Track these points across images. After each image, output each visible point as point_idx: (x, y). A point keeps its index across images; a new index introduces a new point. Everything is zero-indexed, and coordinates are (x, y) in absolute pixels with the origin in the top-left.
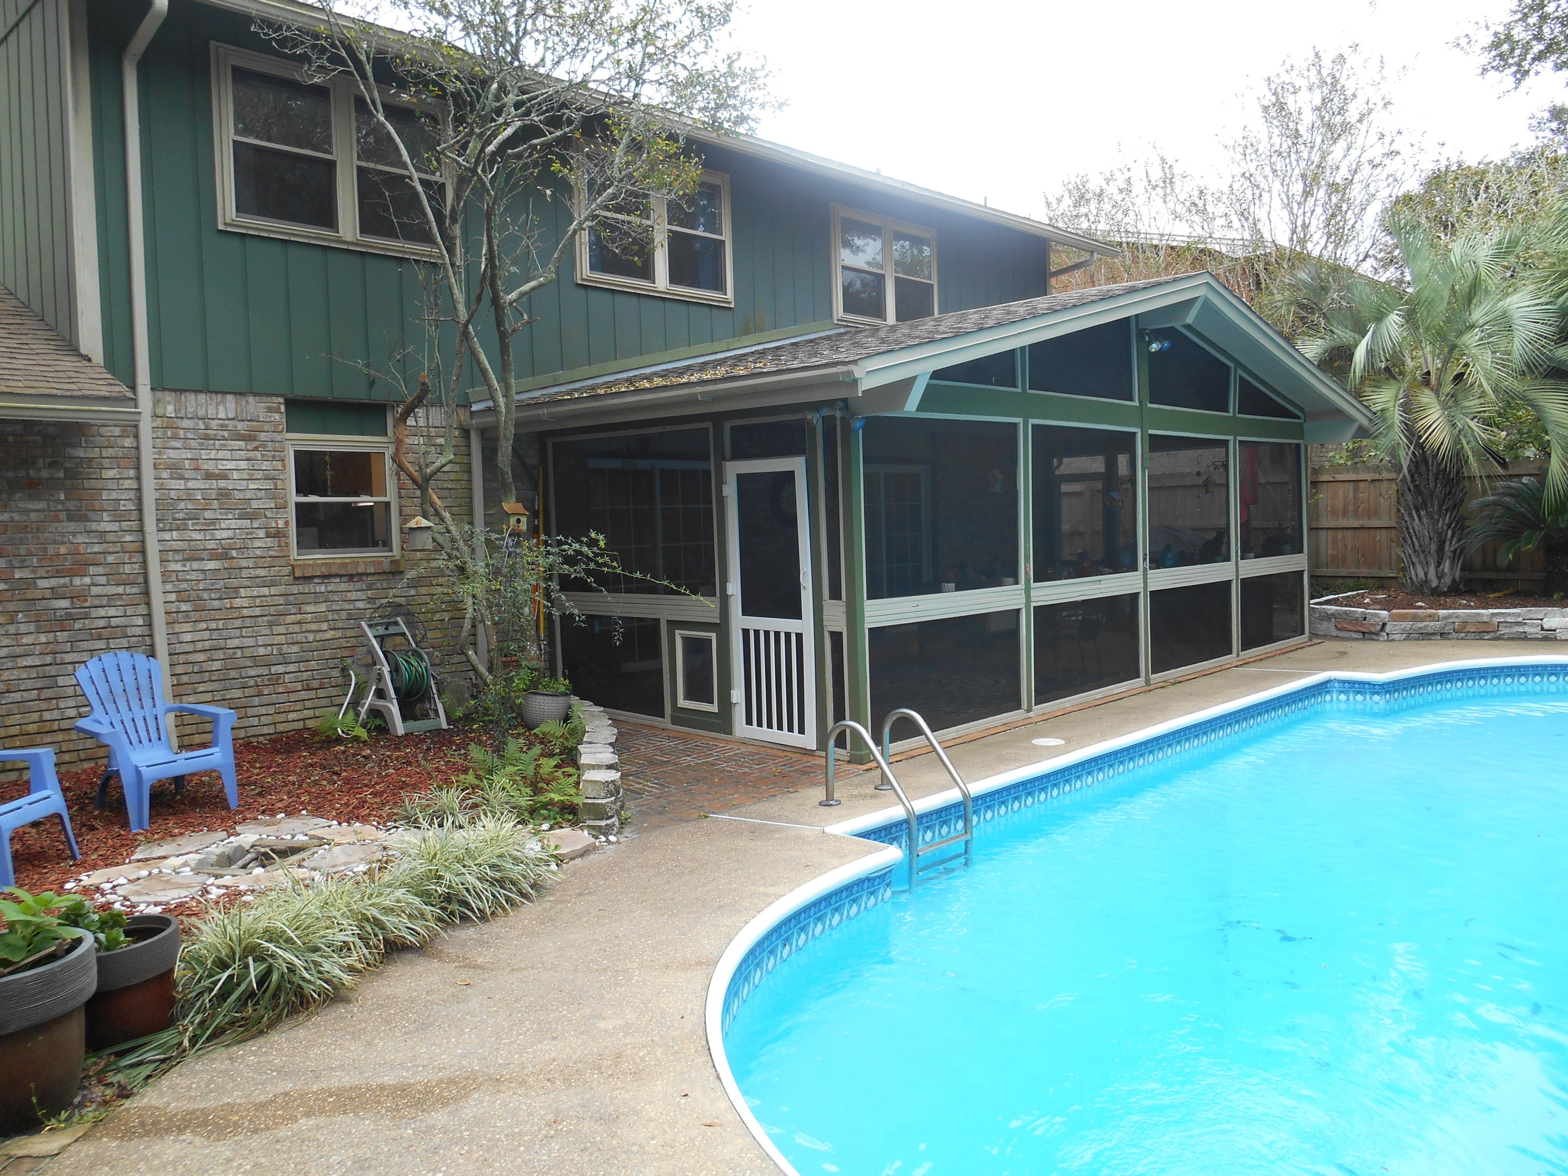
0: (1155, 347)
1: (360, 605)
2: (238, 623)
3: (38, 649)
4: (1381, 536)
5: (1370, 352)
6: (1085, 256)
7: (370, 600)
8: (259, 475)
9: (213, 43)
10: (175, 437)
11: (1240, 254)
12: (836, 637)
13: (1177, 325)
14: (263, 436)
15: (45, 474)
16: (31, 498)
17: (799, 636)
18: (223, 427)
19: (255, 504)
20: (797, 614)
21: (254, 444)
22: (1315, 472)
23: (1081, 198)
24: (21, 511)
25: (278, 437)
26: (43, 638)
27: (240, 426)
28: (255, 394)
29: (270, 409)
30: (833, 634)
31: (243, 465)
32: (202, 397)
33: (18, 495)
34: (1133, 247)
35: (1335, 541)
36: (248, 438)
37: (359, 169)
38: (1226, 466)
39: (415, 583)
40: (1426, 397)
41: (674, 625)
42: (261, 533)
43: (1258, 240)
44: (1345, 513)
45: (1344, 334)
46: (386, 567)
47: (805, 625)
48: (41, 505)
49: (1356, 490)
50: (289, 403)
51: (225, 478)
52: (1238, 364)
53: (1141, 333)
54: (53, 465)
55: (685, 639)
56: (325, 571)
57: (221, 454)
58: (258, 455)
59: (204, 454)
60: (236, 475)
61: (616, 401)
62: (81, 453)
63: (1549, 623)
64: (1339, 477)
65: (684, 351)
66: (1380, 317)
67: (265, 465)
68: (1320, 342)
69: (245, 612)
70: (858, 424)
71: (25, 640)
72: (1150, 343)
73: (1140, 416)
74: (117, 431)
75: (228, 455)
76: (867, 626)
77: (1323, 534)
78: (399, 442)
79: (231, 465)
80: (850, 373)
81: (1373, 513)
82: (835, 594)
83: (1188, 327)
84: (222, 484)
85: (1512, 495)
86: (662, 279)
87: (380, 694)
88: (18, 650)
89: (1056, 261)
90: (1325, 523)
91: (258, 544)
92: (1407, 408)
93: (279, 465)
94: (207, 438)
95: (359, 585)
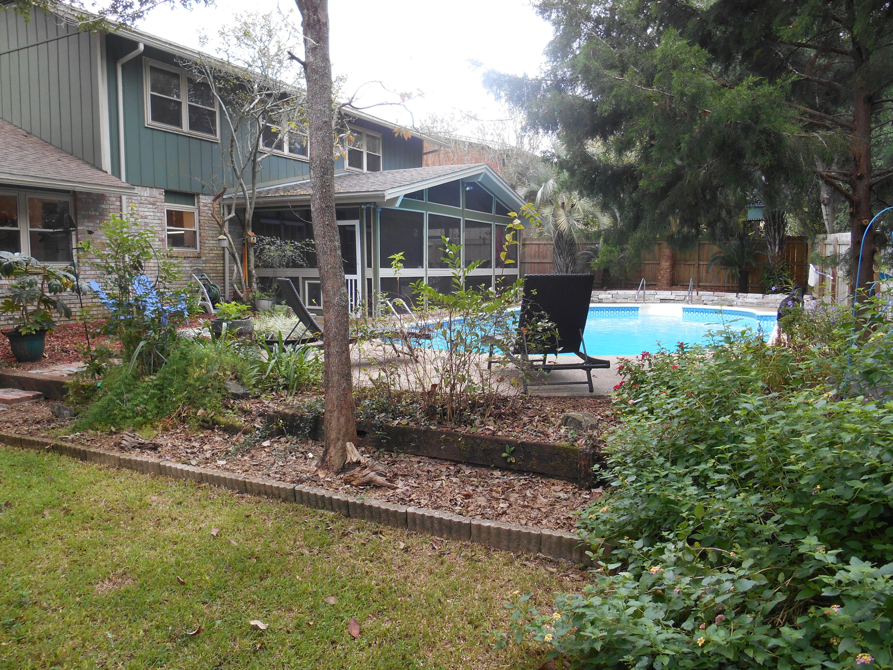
0: (468, 189)
1: (188, 269)
2: (150, 272)
3: (91, 276)
4: (547, 266)
5: (543, 193)
6: (436, 148)
7: (191, 267)
8: (156, 218)
9: (144, 57)
10: (131, 203)
11: (497, 147)
12: (369, 280)
13: (476, 182)
14: (158, 203)
15: (93, 213)
16: (89, 222)
17: (356, 281)
18: (146, 200)
19: (156, 229)
20: (355, 273)
21: (155, 207)
22: (524, 240)
23: (435, 121)
24: (86, 226)
25: (163, 204)
26: (93, 272)
27: (151, 199)
28: (156, 188)
29: (160, 194)
30: (368, 279)
31: (152, 214)
32: (139, 188)
33: (86, 220)
34: (456, 142)
35: (531, 268)
36: (153, 204)
37: (189, 105)
38: (491, 233)
39: (205, 262)
40: (561, 212)
41: (304, 279)
42: (157, 239)
43: (503, 143)
44: (535, 256)
45: (534, 186)
46: (196, 255)
47: (358, 277)
48: (92, 224)
49: (539, 248)
50: (166, 192)
51: (146, 218)
52: (496, 196)
53: (463, 183)
54: (95, 210)
55: (309, 284)
56: (177, 255)
57: (145, 210)
58: (156, 210)
59: (140, 209)
60: (150, 217)
61: (293, 198)
62: (104, 206)
63: (600, 297)
64: (533, 242)
65: (293, 179)
66: (546, 181)
67: (159, 214)
68: (525, 189)
69: (152, 268)
70: (380, 210)
71: (88, 273)
72: (466, 187)
73: (462, 213)
74: (114, 199)
75: (147, 210)
76: (380, 277)
77: (526, 265)
78: (199, 208)
79: (148, 214)
80: (383, 194)
81: (545, 257)
82: (369, 266)
83: (479, 182)
84: (146, 220)
85: (591, 251)
86: (286, 151)
87: (204, 299)
88: (86, 276)
89: (427, 147)
90: (528, 260)
91: (156, 243)
92: (554, 215)
93: (162, 214)
94: (141, 203)
95: (187, 261)
